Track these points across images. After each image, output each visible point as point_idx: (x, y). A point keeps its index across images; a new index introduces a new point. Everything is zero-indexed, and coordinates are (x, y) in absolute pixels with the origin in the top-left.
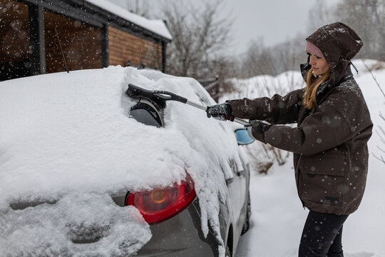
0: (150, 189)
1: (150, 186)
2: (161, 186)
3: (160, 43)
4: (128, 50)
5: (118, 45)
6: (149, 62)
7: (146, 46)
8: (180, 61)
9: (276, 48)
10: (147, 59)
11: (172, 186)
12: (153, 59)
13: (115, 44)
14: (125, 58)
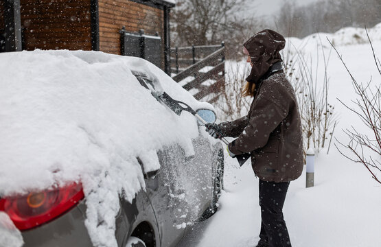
0: (24, 193)
1: (24, 190)
2: (36, 189)
3: (162, 8)
4: (122, 16)
5: (111, 12)
6: (148, 28)
7: (144, 11)
8: (200, 22)
9: (310, 8)
10: (146, 25)
11: (51, 189)
12: (153, 24)
13: (107, 11)
14: (118, 25)
